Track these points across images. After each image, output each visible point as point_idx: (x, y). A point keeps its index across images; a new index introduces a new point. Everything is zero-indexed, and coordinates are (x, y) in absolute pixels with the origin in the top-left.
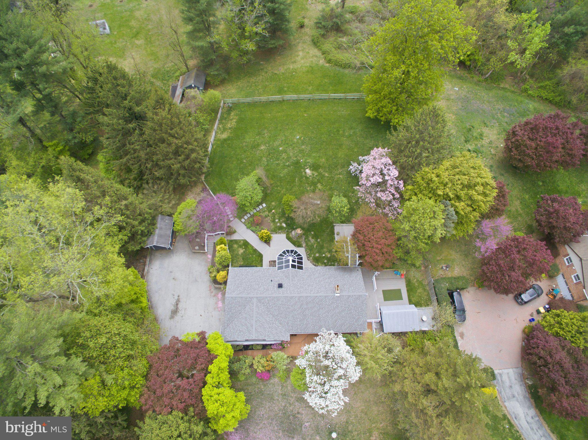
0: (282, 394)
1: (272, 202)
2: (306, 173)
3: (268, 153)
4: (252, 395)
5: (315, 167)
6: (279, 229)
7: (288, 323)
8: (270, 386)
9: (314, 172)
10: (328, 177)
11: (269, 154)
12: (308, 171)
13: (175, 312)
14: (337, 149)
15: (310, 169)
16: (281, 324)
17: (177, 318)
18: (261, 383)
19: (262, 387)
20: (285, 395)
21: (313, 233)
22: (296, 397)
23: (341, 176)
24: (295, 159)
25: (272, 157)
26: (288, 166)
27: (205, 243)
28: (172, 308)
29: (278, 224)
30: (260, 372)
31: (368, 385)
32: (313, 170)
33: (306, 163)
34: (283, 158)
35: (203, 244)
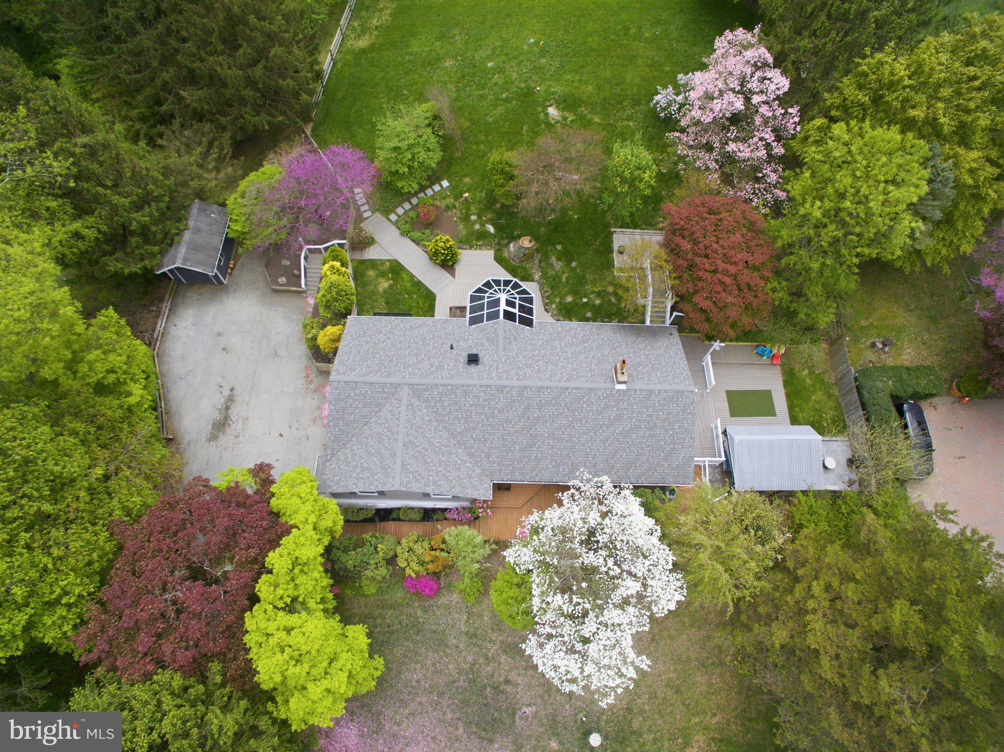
0: (467, 633)
1: (464, 176)
2: (547, 115)
3: (459, 75)
4: (392, 632)
5: (568, 103)
6: (478, 239)
7: (488, 456)
8: (438, 613)
9: (567, 114)
10: (600, 124)
11: (463, 77)
12: (552, 111)
13: (221, 425)
14: (624, 66)
15: (557, 108)
16: (470, 455)
17: (226, 439)
18: (416, 604)
19: (419, 613)
20: (475, 635)
21: (559, 247)
22: (502, 642)
23: (631, 124)
24: (523, 85)
25: (470, 81)
26: (507, 100)
27: (300, 270)
28: (217, 416)
29: (477, 227)
30: (413, 575)
31: (686, 620)
32: (563, 110)
33: (549, 94)
34: (496, 84)
35: (296, 272)
